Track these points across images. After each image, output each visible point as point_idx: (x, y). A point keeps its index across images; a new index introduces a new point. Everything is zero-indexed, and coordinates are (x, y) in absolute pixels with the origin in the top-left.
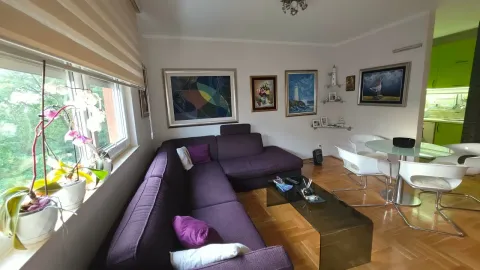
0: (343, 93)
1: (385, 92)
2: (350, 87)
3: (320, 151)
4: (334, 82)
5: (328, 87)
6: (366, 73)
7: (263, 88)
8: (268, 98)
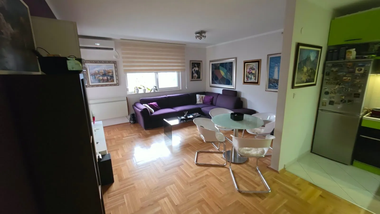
7: (251, 68)
8: (254, 76)
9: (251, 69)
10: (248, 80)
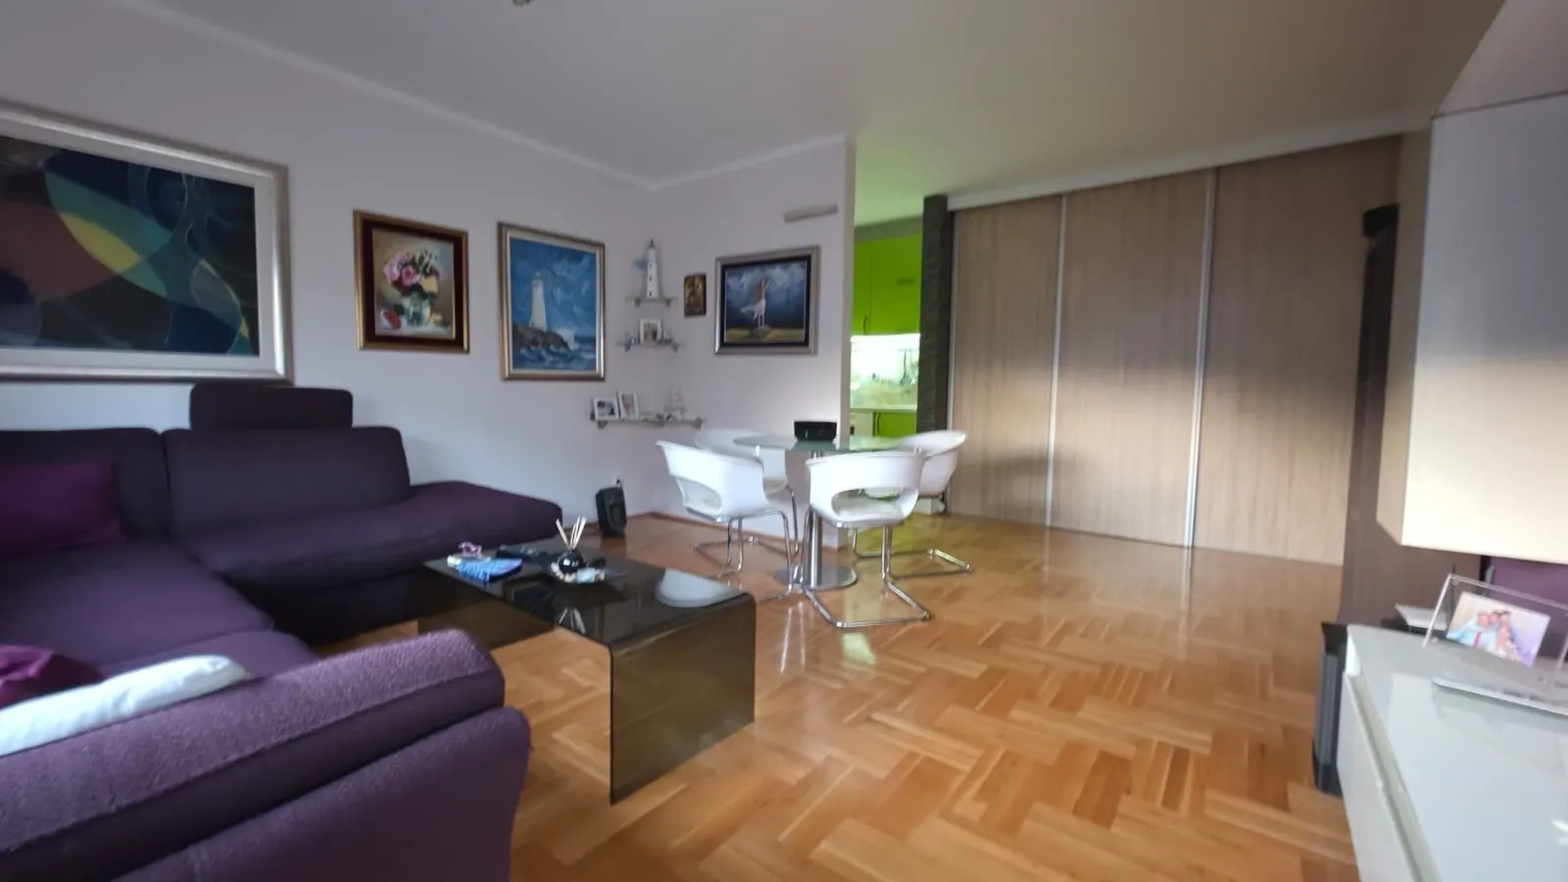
0: (675, 320)
1: (775, 319)
2: (695, 307)
3: (617, 493)
4: (652, 288)
5: (638, 302)
6: (730, 267)
7: (413, 263)
8: (432, 305)
9: (411, 269)
10: (397, 325)
